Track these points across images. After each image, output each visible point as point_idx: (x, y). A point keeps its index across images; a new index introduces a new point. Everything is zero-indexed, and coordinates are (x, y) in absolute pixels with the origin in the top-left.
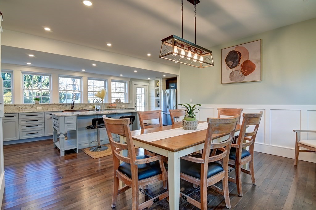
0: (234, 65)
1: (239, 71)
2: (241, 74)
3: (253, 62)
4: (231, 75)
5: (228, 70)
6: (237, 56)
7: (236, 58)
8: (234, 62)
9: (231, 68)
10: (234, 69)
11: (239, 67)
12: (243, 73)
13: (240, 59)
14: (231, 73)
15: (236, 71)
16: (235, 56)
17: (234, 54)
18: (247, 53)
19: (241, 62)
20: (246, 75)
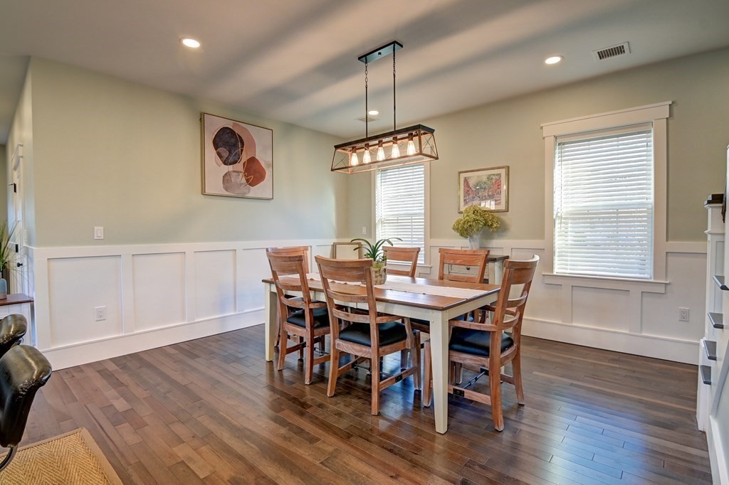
0: (231, 159)
1: (241, 174)
2: (244, 180)
3: (263, 165)
4: (226, 178)
5: (219, 166)
6: (237, 141)
7: (235, 145)
8: (230, 152)
9: (225, 164)
10: (230, 168)
11: (239, 166)
12: (247, 181)
13: (242, 150)
14: (226, 174)
15: (236, 174)
16: (233, 140)
17: (230, 134)
18: (253, 145)
19: (244, 158)
20: (252, 184)
